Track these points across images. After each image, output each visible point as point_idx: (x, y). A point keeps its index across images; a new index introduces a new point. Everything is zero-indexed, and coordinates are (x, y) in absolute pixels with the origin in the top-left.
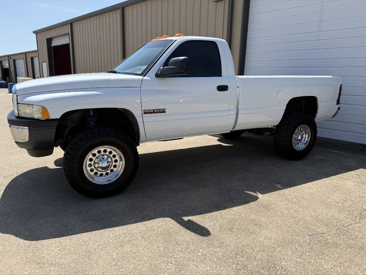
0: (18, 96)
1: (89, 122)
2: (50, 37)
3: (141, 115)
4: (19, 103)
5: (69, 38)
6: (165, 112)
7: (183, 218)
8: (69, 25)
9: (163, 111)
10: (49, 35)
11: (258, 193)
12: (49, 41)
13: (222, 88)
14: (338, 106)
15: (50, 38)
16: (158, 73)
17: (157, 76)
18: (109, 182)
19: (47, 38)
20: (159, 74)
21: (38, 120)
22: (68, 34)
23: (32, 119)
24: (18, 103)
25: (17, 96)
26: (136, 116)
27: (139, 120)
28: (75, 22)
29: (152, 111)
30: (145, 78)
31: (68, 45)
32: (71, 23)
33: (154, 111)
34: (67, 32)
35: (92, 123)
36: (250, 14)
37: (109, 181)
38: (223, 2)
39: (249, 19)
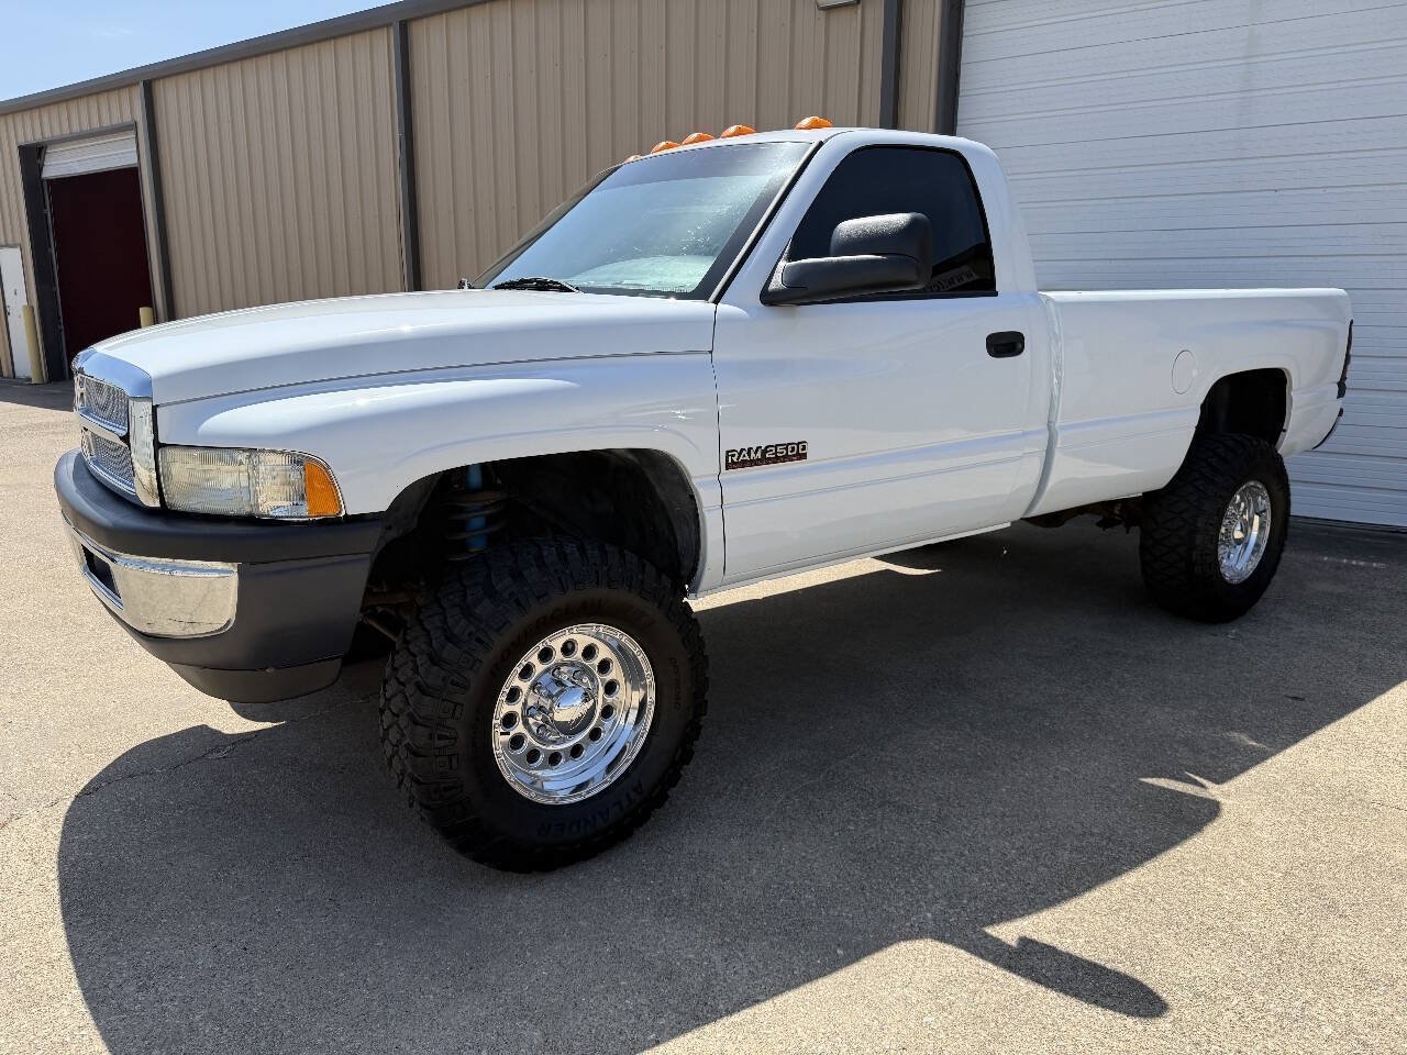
0: (158, 409)
1: (464, 516)
2: (39, 138)
3: (713, 475)
4: (165, 445)
5: (135, 146)
6: (804, 456)
7: (989, 930)
8: (138, 92)
9: (796, 452)
10: (29, 130)
11: (1204, 782)
12: (32, 156)
13: (1005, 345)
14: (1339, 403)
15: (38, 144)
16: (772, 287)
17: (769, 298)
18: (584, 795)
19: (22, 142)
20: (776, 293)
21: (274, 522)
22: (133, 126)
23: (251, 520)
24: (158, 445)
25: (154, 409)
26: (695, 482)
27: (707, 498)
28: (164, 77)
29: (759, 455)
30: (724, 308)
31: (131, 174)
32: (148, 82)
33: (765, 452)
34: (127, 119)
35: (477, 522)
36: (964, 59)
37: (580, 787)
38: (856, 12)
39: (961, 80)
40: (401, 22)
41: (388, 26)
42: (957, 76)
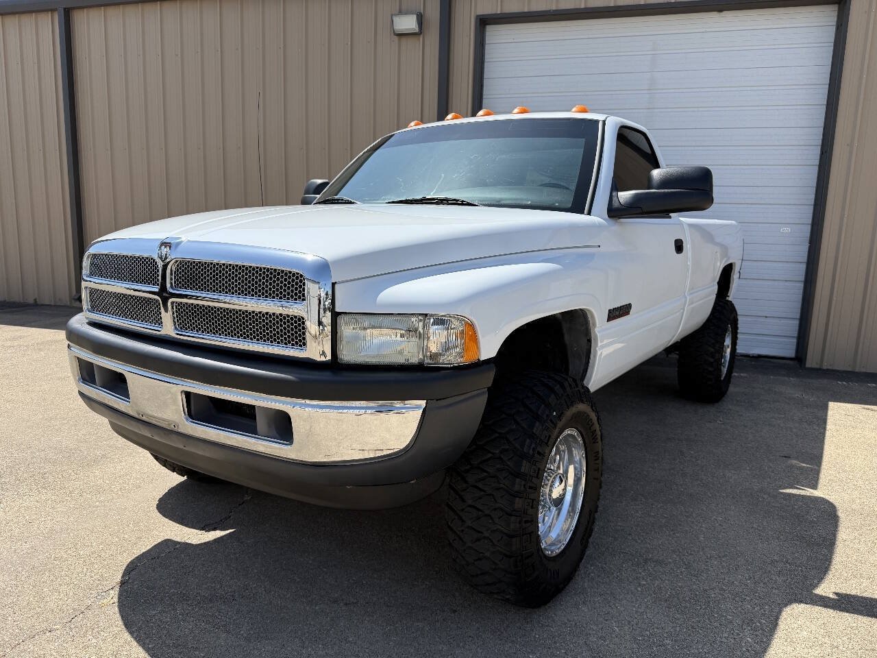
9: (628, 311)
13: (679, 246)
16: (615, 206)
17: (613, 213)
20: (618, 210)
24: (335, 314)
25: (334, 284)
26: (596, 331)
33: (619, 310)
38: (419, 39)
39: (484, 88)
40: (65, 9)
41: (52, 10)
42: (482, 86)
